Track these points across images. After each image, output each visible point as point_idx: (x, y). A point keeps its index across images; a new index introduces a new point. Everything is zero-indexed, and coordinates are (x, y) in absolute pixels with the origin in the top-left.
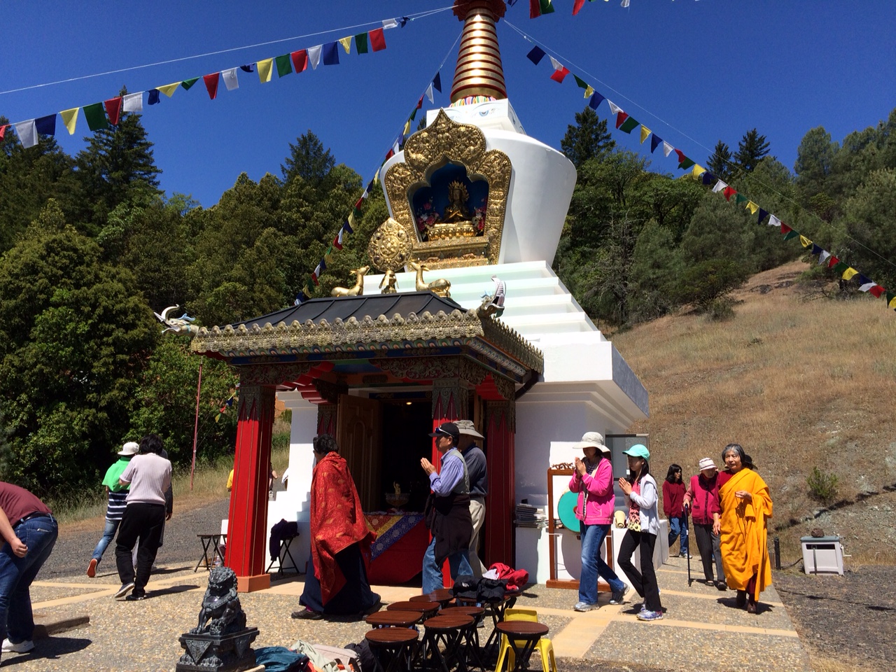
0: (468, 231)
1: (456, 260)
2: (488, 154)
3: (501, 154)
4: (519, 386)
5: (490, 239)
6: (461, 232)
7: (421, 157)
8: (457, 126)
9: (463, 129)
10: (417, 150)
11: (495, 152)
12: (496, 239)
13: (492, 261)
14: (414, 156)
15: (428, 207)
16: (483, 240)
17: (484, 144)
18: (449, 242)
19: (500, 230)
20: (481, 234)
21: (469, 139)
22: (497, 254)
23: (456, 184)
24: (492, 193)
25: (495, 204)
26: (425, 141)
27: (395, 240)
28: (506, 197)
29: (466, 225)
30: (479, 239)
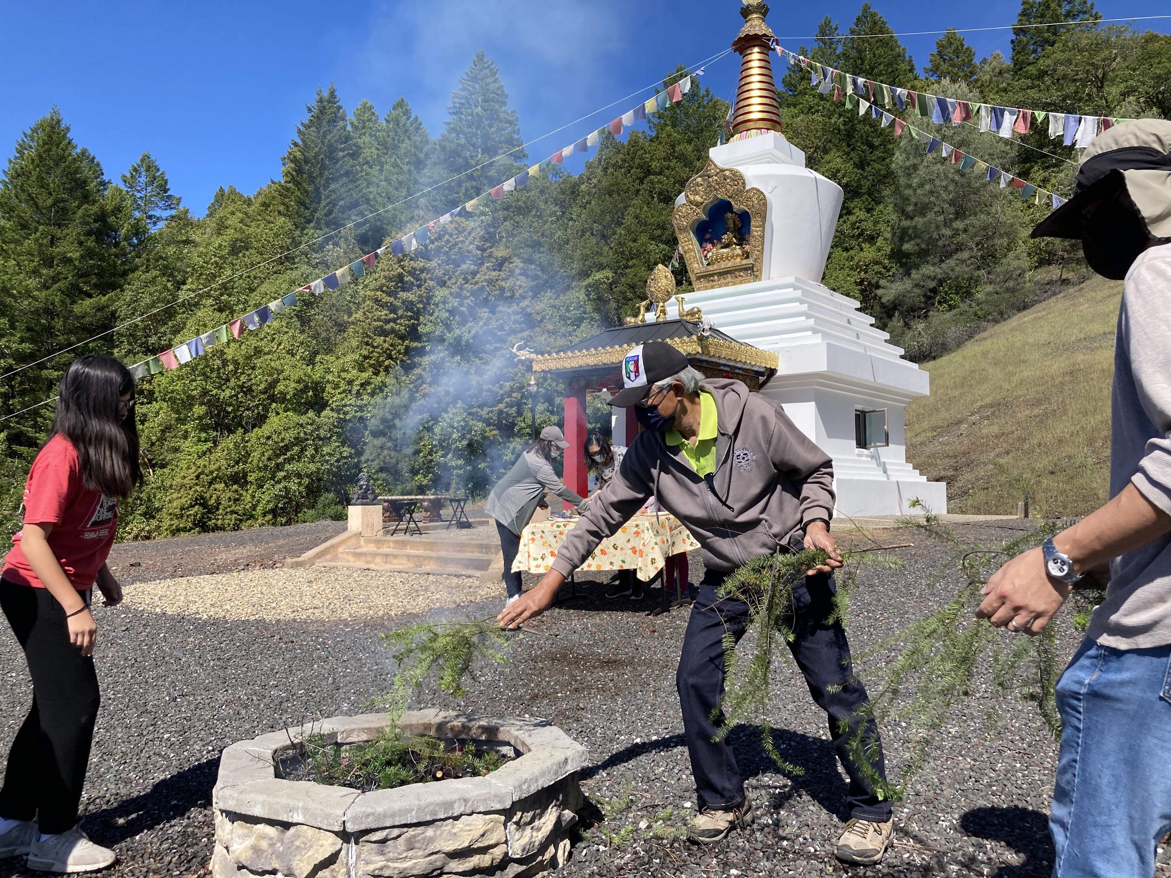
0: (738, 255)
1: (729, 279)
2: (748, 191)
3: (758, 190)
4: (762, 379)
5: (755, 260)
6: (732, 257)
7: (698, 198)
8: (723, 171)
9: (727, 173)
10: (696, 193)
11: (753, 189)
12: (759, 259)
13: (757, 277)
14: (692, 198)
15: (708, 236)
16: (751, 261)
17: (744, 183)
18: (723, 265)
19: (762, 252)
20: (747, 257)
21: (733, 180)
22: (760, 270)
23: (729, 215)
24: (753, 223)
25: (755, 231)
26: (698, 185)
27: (664, 281)
28: (763, 226)
29: (738, 250)
30: (745, 262)
